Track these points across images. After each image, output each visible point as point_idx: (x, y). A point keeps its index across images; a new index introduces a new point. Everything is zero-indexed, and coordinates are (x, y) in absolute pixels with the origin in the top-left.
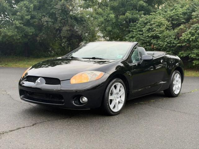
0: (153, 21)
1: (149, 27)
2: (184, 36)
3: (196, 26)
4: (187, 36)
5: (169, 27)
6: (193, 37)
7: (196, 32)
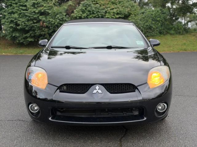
2: (76, 13)
4: (79, 13)
5: (56, 2)
6: (84, 14)
7: (86, 9)
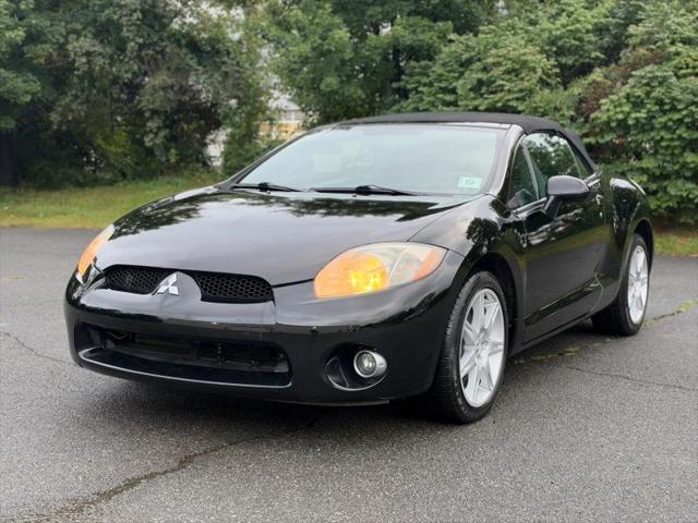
0: (492, 55)
1: (480, 75)
2: (607, 110)
3: (650, 72)
4: (618, 110)
5: (549, 76)
6: (639, 112)
7: (648, 94)
